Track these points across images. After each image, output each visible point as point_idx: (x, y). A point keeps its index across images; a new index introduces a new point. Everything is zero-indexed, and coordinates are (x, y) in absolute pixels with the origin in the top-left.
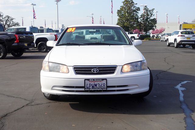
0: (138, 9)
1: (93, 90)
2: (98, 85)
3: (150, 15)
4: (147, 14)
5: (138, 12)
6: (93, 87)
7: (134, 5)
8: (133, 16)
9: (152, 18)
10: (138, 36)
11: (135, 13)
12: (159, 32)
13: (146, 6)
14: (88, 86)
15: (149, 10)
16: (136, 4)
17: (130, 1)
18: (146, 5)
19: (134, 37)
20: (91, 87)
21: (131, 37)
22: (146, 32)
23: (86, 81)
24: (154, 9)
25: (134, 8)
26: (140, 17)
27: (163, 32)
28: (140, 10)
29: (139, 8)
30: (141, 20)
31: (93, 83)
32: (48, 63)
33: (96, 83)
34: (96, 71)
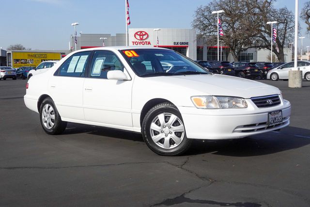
1: (274, 124)
2: (277, 119)
6: (274, 121)
20: (272, 122)
23: (269, 115)
31: (273, 117)
32: (214, 98)
33: (276, 116)
34: (270, 101)
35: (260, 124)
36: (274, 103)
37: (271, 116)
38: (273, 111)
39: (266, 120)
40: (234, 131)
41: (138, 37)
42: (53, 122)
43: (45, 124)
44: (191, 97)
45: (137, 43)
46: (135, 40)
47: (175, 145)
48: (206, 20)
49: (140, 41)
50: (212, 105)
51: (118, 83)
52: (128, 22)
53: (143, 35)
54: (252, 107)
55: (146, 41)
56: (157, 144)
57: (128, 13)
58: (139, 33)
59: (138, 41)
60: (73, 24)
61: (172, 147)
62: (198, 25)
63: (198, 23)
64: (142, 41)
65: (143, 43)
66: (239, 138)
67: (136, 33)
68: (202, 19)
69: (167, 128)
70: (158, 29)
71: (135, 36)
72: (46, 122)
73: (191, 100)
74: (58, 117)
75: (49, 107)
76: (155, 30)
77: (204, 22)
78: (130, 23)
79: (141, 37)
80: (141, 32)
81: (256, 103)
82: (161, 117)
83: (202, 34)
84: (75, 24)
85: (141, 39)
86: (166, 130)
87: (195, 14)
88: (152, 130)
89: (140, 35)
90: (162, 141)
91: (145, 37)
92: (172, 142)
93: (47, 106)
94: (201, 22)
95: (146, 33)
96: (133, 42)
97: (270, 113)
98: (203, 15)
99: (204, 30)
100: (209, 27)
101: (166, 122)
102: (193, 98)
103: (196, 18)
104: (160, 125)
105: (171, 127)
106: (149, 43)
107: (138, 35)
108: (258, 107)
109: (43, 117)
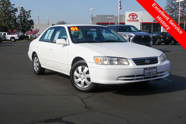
0: (16, 10)
1: (149, 76)
2: (152, 73)
3: (27, 16)
4: (24, 15)
5: (15, 12)
6: (149, 74)
7: (12, 6)
8: (11, 17)
9: (29, 19)
10: (18, 37)
11: (12, 14)
12: (34, 33)
13: (22, 8)
14: (146, 74)
15: (26, 11)
16: (14, 5)
17: (7, 2)
18: (22, 6)
19: (13, 38)
20: (148, 75)
21: (11, 38)
22: (24, 33)
23: (145, 70)
24: (31, 11)
25: (11, 8)
26: (17, 18)
27: (37, 32)
28: (17, 11)
29: (16, 8)
30: (19, 21)
31: (149, 71)
32: (107, 58)
33: (151, 71)
34: (148, 61)
35: (137, 76)
36: (151, 62)
37: (146, 71)
38: (148, 68)
39: (143, 74)
40: (117, 80)
41: (131, 17)
42: (38, 68)
43: (35, 68)
44: (94, 57)
45: (130, 21)
46: (129, 19)
47: (87, 86)
48: (174, 6)
49: (132, 19)
50: (106, 62)
51: (63, 47)
52: (120, 8)
53: (134, 16)
54: (132, 65)
55: (136, 19)
56: (77, 84)
57: (120, 2)
58: (132, 15)
59: (131, 19)
60: (90, 9)
61: (86, 87)
62: (168, 9)
63: (168, 8)
64: (133, 19)
65: (134, 21)
66: (121, 84)
67: (130, 15)
68: (171, 6)
69: (83, 75)
70: (143, 12)
71: (129, 16)
72: (35, 67)
73: (94, 58)
74: (40, 65)
75: (36, 59)
76: (140, 12)
77: (172, 8)
78: (121, 8)
79: (133, 17)
80: (133, 14)
81: (135, 62)
82: (80, 68)
83: (171, 15)
84: (92, 9)
85: (133, 18)
86: (82, 76)
87: (167, 2)
88: (75, 76)
89: (132, 16)
90: (80, 83)
91: (135, 17)
92: (85, 84)
93: (36, 58)
94: (170, 7)
95: (136, 15)
96: (128, 20)
97: (146, 69)
98: (172, 3)
99: (172, 12)
100: (176, 11)
101: (82, 71)
102: (95, 58)
103: (167, 5)
104: (79, 73)
105: (85, 75)
106: (138, 21)
107: (131, 16)
108: (137, 64)
109: (34, 65)
